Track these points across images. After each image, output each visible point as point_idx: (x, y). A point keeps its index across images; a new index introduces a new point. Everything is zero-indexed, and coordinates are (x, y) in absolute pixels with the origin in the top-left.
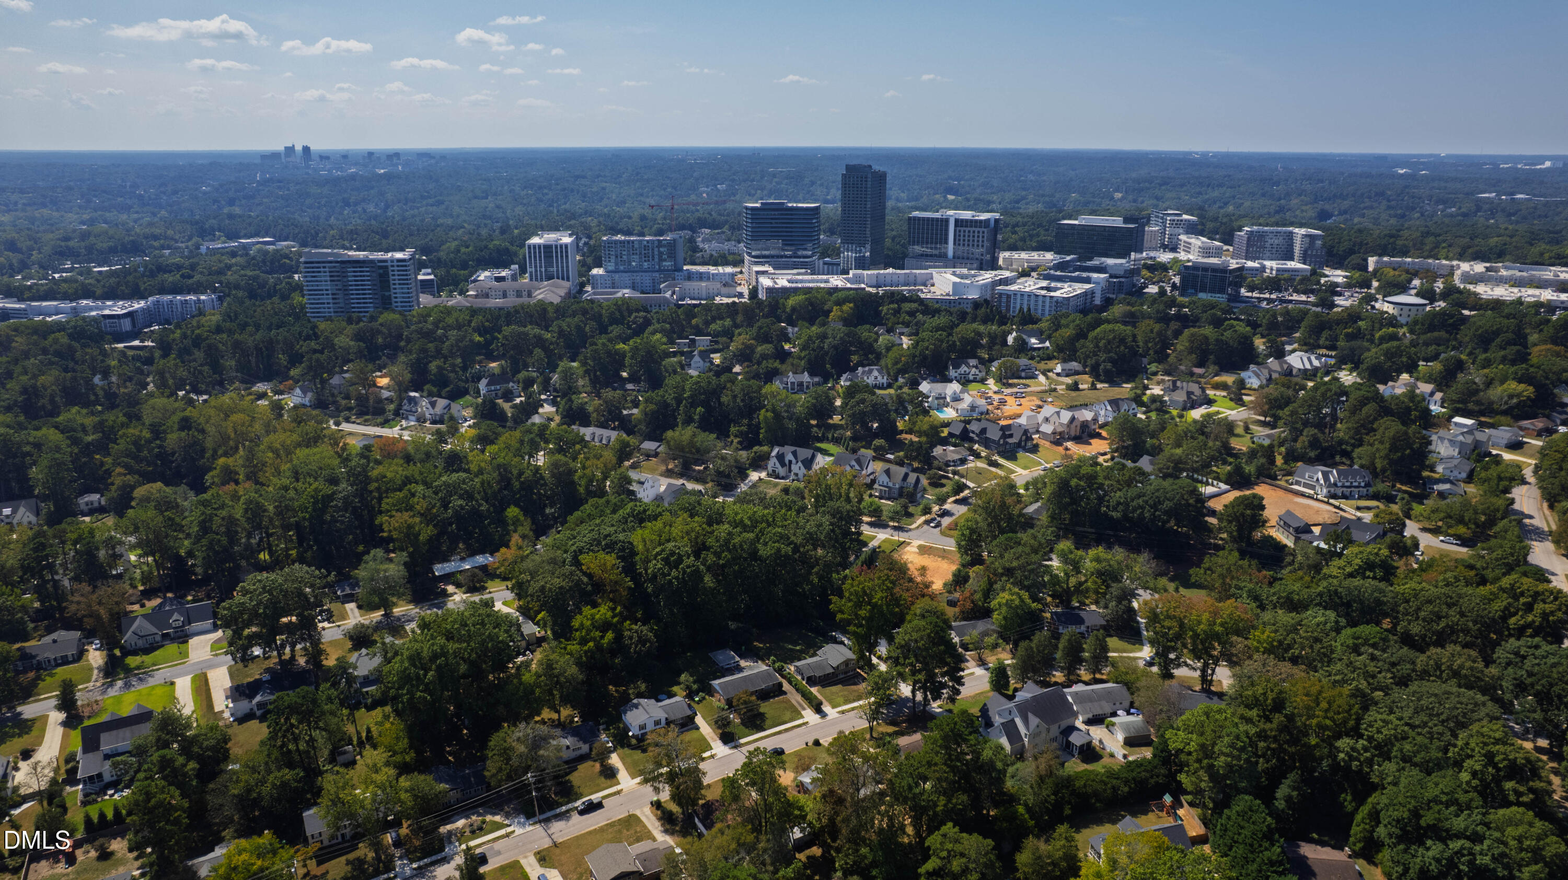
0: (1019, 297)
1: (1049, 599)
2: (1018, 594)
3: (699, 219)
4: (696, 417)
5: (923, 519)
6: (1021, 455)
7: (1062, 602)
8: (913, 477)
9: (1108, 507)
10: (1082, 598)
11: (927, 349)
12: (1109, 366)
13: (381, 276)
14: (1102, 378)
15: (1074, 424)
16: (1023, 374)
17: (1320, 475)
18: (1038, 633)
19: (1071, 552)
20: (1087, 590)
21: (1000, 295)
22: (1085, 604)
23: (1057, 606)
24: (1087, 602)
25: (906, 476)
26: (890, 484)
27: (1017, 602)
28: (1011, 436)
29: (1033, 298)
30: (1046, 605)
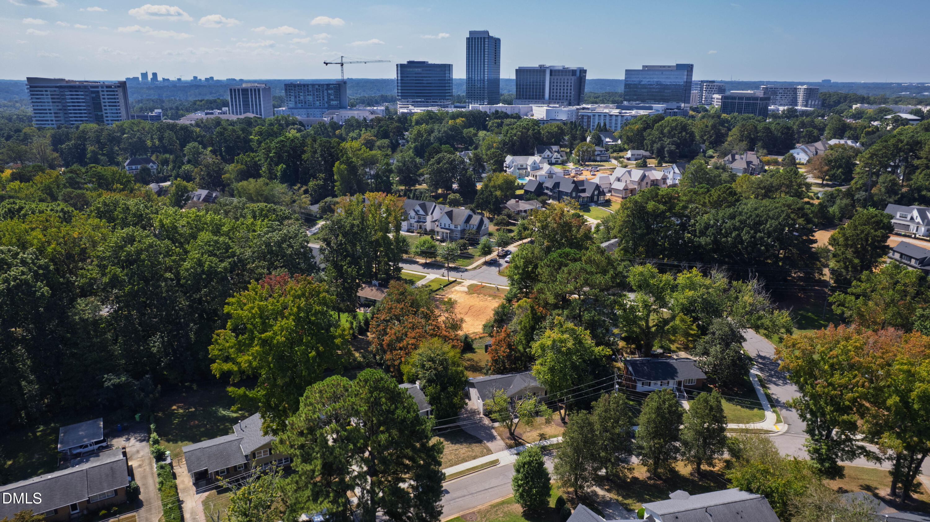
0: (597, 117)
1: (622, 344)
2: (573, 332)
3: (382, 96)
4: (279, 174)
5: (483, 260)
6: (593, 208)
7: (639, 348)
8: (476, 219)
9: (694, 233)
10: (666, 343)
11: (515, 135)
12: (673, 147)
13: (93, 99)
14: (667, 159)
15: (645, 181)
16: (598, 158)
17: (915, 213)
18: (604, 397)
19: (653, 277)
20: (675, 330)
21: (583, 116)
22: (670, 351)
23: (633, 353)
24: (673, 347)
25: (469, 218)
26: (452, 227)
27: (570, 344)
28: (584, 191)
29: (608, 117)
30: (617, 351)
